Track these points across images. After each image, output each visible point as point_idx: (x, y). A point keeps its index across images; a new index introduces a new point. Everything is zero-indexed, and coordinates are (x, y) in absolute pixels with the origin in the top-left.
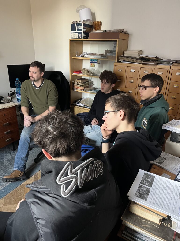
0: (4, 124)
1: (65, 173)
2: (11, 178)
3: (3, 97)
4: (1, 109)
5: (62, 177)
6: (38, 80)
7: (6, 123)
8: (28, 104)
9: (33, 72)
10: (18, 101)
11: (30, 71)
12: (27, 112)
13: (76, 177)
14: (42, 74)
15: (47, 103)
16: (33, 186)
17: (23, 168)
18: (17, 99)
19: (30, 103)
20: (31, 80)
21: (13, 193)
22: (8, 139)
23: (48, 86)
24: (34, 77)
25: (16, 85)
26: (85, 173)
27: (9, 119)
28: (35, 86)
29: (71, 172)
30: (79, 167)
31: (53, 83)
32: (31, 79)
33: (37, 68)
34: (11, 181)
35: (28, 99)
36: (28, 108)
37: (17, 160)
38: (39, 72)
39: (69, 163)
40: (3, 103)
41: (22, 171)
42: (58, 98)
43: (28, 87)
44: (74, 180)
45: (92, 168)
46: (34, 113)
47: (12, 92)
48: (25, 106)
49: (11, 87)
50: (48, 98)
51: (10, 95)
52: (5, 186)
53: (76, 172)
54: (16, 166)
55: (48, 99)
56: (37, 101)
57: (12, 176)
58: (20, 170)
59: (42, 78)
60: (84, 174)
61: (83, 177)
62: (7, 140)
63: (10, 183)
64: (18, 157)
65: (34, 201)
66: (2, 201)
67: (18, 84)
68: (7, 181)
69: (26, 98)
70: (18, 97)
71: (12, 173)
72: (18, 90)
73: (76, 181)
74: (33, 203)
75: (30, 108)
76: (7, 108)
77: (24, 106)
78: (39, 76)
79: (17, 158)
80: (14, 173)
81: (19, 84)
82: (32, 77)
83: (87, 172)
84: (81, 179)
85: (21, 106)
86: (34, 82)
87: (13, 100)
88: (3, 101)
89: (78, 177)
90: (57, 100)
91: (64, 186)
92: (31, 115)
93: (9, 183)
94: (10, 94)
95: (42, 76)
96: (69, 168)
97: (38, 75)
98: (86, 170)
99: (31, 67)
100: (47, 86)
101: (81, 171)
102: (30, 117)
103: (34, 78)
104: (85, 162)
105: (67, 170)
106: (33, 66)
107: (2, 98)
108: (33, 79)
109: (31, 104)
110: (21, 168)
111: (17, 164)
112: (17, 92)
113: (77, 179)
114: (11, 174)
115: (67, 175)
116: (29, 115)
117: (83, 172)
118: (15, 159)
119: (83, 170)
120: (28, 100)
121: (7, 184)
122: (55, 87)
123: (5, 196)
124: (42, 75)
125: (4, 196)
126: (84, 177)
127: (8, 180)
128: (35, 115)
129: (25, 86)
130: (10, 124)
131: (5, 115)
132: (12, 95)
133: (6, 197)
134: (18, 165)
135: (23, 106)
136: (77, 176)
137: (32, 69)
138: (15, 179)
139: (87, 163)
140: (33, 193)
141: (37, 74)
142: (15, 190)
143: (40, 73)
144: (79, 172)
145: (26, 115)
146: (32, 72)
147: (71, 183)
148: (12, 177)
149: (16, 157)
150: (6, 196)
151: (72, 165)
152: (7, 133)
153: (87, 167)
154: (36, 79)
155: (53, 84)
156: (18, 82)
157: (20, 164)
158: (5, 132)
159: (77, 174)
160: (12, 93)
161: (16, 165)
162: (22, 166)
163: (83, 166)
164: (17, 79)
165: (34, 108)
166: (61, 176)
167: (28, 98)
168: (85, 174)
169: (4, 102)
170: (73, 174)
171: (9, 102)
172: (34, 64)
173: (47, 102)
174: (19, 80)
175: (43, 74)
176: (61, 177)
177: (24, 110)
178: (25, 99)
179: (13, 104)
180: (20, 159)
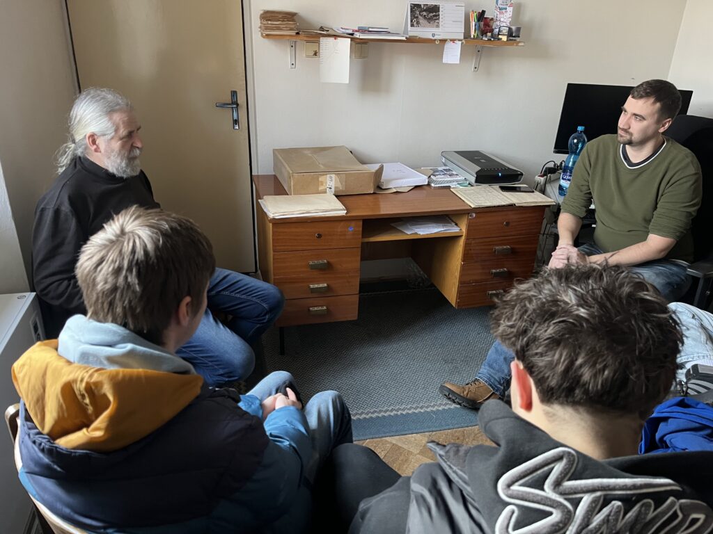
0: (497, 248)
1: (534, 474)
2: (462, 395)
3: (522, 174)
4: (504, 206)
5: (521, 482)
6: (642, 143)
7: (505, 247)
8: (585, 209)
9: (635, 115)
10: (560, 194)
11: (625, 111)
12: (573, 233)
13: (569, 511)
14: (666, 123)
15: (648, 221)
16: (442, 453)
17: (501, 385)
18: (561, 188)
19: (592, 207)
20: (620, 139)
21: (453, 436)
22: (494, 292)
23: (671, 166)
24: (631, 130)
25: (571, 144)
26: (608, 515)
27: (516, 238)
28: (625, 159)
29: (557, 484)
30: (593, 485)
31: (696, 160)
32: (621, 136)
33: (655, 103)
34: (460, 404)
35: (590, 193)
36: (580, 220)
37: (494, 356)
38: (656, 116)
39: (564, 452)
40: (518, 189)
41: (497, 391)
42: (694, 214)
43: (601, 155)
44: (556, 516)
45: (647, 514)
46: (594, 242)
47: (555, 165)
48: (574, 214)
49: (555, 148)
50: (657, 204)
51: (545, 171)
52: (443, 407)
53: (575, 493)
54: (485, 371)
55: (655, 208)
56: (617, 205)
57: (467, 391)
58: (491, 385)
59: (661, 138)
60: (603, 520)
61: (595, 528)
62: (490, 292)
63: (458, 406)
64: (499, 348)
65: (423, 497)
66: (421, 440)
67: (578, 143)
68: (450, 396)
69: (584, 188)
70: (564, 181)
71: (469, 385)
72: (572, 160)
73: (561, 522)
74: (421, 500)
75: (586, 222)
76: (520, 207)
77: (569, 212)
78: (650, 132)
79: (497, 350)
80: (473, 387)
81: (580, 146)
82: (626, 131)
83: (618, 516)
84: (583, 529)
85: (562, 210)
86: (627, 146)
87: (549, 188)
88: (520, 184)
89: (575, 513)
90: (691, 218)
91: (513, 512)
92: (583, 244)
93: (454, 406)
94: (546, 168)
95: (662, 130)
96: (558, 468)
97: (648, 127)
98: (619, 512)
99: (633, 97)
100: (670, 164)
101: (595, 501)
102: (576, 249)
103: (631, 134)
104: (628, 481)
105: (546, 468)
106: (641, 97)
107: (519, 175)
108: (627, 137)
109: (593, 211)
110: (496, 383)
111: (490, 366)
112: (568, 167)
113: (568, 518)
114: (467, 384)
115: (539, 484)
116: (576, 243)
117: (605, 509)
118: (490, 352)
119: (606, 501)
120: (588, 195)
121: (450, 404)
122: (695, 174)
123: (433, 431)
124: (663, 126)
125: (431, 429)
126: (600, 528)
127: (454, 398)
128: (593, 247)
129: (595, 153)
130: (513, 252)
131: (508, 224)
132: (550, 171)
133: (435, 435)
134: (492, 370)
135: (567, 211)
136: (576, 508)
137: (633, 105)
138: (471, 403)
139: (634, 487)
140: (434, 475)
141: (645, 123)
142: (460, 431)
143: (659, 122)
144: (586, 500)
145: (565, 241)
146: (629, 115)
147: (540, 520)
148: (465, 393)
149: (493, 348)
150: (434, 433)
151: (570, 463)
152: (496, 274)
153: (628, 502)
154: (636, 136)
155: (692, 162)
156: (581, 137)
157: (498, 371)
158: (494, 271)
159: (576, 503)
160: (553, 166)
161: (487, 368)
162: (499, 378)
163: (614, 489)
164: (580, 128)
165: (600, 229)
166: (520, 476)
167: (591, 191)
168: (606, 520)
169: (520, 187)
170: (561, 494)
171: (533, 192)
172: (645, 89)
173: (648, 218)
174: (585, 132)
175: (667, 126)
176: (517, 481)
177: (566, 224)
178: (581, 191)
179: (540, 200)
180: (502, 358)
